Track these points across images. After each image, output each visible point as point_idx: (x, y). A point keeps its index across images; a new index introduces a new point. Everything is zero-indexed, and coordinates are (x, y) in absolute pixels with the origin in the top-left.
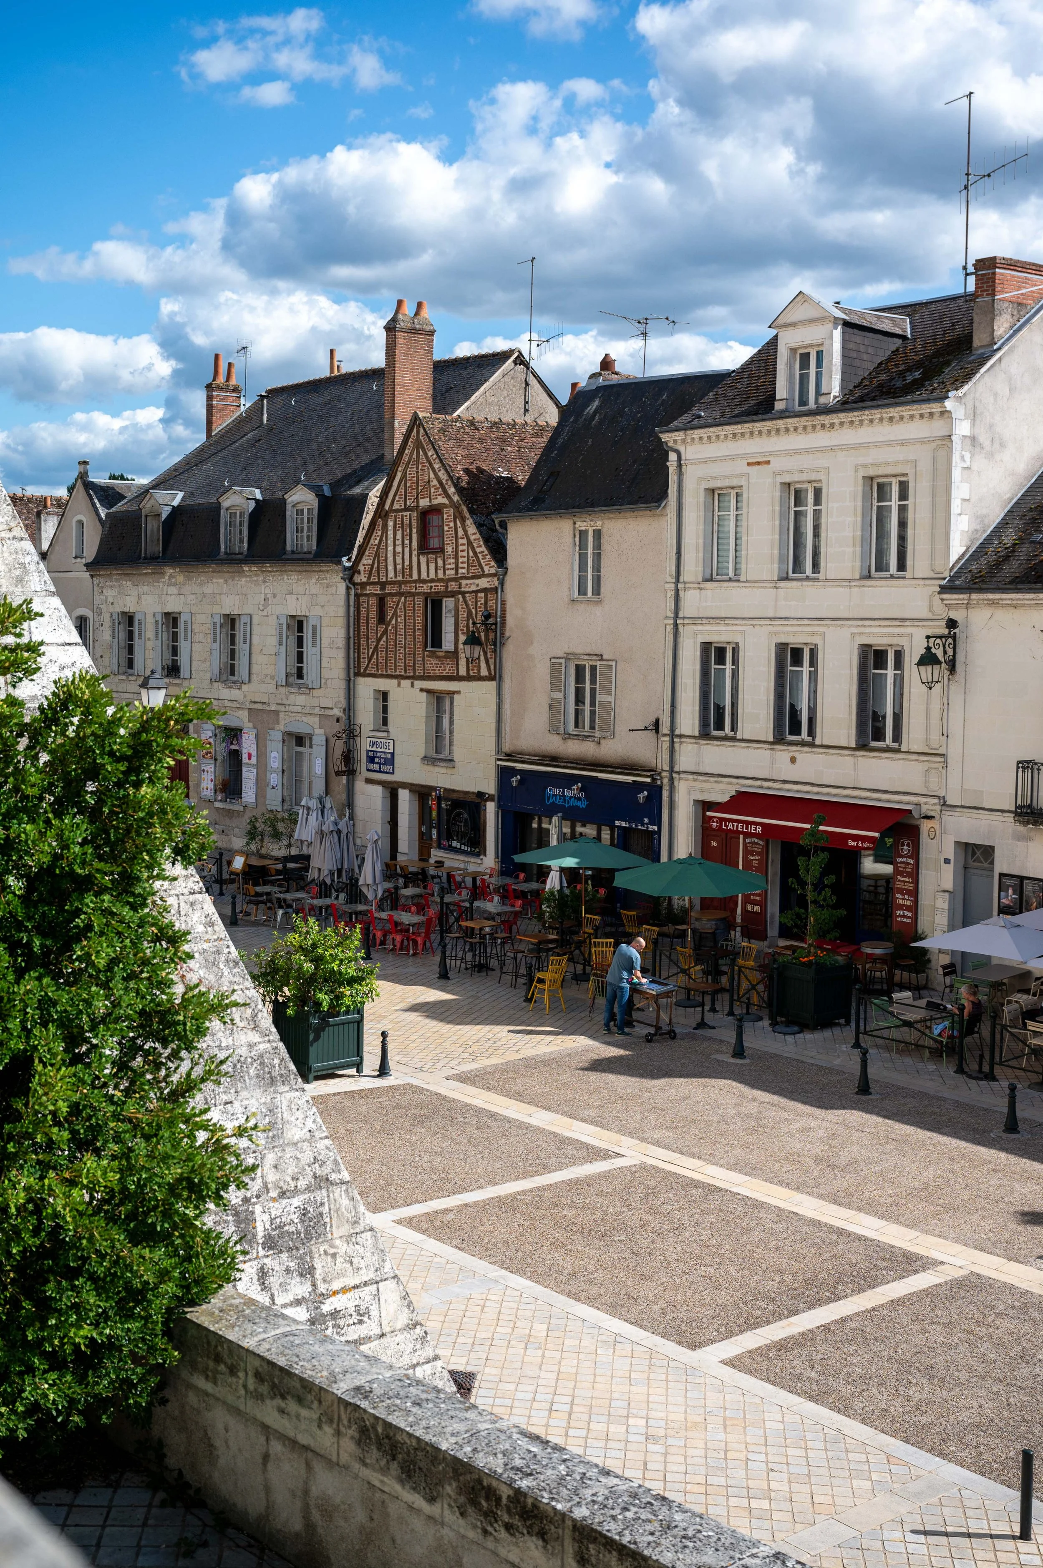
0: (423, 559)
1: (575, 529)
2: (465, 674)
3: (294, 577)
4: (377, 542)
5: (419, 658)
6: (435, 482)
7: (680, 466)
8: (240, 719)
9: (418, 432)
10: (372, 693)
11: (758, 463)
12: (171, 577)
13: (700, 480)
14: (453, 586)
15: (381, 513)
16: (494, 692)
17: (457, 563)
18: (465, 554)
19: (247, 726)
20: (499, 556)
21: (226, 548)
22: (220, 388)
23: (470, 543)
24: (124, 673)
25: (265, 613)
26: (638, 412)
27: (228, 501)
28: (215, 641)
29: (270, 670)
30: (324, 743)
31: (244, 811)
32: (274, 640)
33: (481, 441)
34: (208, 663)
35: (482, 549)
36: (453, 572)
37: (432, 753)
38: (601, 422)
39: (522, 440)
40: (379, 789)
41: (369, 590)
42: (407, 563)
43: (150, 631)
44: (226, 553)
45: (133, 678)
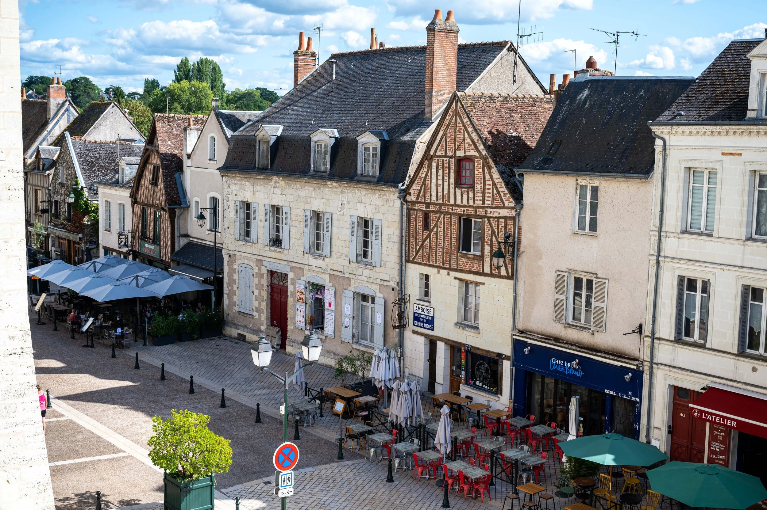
0: (458, 191)
1: (577, 184)
2: (489, 272)
3: (363, 192)
4: (424, 176)
5: (454, 257)
6: (469, 141)
7: (665, 149)
8: (323, 279)
9: (456, 105)
10: (418, 275)
11: (731, 154)
12: (276, 182)
13: (681, 160)
14: (481, 212)
15: (427, 157)
16: (512, 287)
17: (484, 197)
18: (490, 191)
19: (328, 285)
20: (516, 195)
21: (314, 167)
22: (303, 54)
23: (494, 184)
24: (243, 240)
25: (341, 213)
26: (621, 102)
27: (316, 137)
28: (306, 227)
29: (345, 251)
30: (383, 304)
31: (326, 339)
32: (349, 232)
33: (498, 111)
34: (301, 241)
35: (503, 189)
36: (481, 202)
37: (462, 320)
38: (591, 107)
39: (523, 109)
40: (423, 339)
41: (417, 206)
42: (446, 192)
43: (261, 215)
44: (314, 171)
45: (250, 244)
